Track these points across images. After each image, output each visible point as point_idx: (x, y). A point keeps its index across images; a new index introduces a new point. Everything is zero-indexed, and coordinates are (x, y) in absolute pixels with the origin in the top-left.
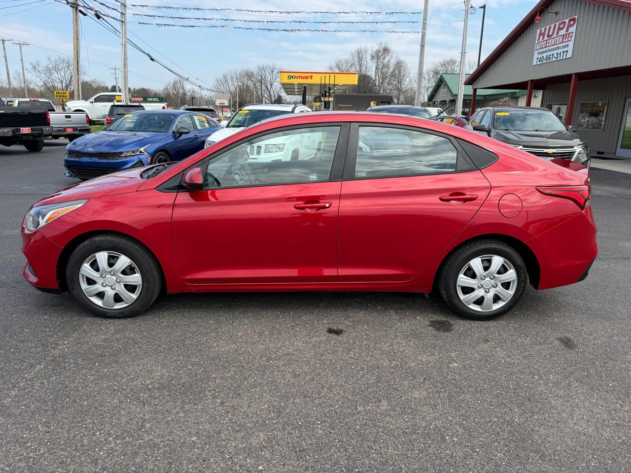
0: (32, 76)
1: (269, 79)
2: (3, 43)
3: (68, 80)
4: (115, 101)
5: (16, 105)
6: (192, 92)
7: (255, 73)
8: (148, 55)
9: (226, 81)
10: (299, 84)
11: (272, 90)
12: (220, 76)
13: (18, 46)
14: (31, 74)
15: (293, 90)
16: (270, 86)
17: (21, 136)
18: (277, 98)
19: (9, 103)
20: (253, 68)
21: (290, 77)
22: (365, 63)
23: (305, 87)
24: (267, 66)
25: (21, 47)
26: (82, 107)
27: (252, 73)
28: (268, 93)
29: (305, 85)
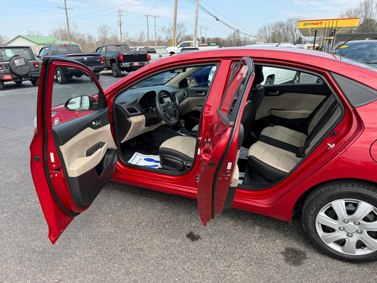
0: (161, 34)
1: (294, 27)
2: (147, 17)
3: (178, 35)
4: (190, 46)
5: (138, 50)
6: (244, 39)
7: (285, 23)
8: (215, 17)
9: (265, 30)
10: (311, 29)
11: (295, 34)
12: (262, 27)
13: (154, 18)
14: (161, 33)
15: (307, 33)
16: (294, 31)
17: (133, 67)
18: (298, 39)
19: (135, 49)
20: (284, 20)
21: (305, 24)
22: (371, 10)
23: (316, 31)
24: (294, 18)
25: (155, 19)
26: (174, 50)
27: (283, 24)
28: (293, 36)
29: (316, 29)
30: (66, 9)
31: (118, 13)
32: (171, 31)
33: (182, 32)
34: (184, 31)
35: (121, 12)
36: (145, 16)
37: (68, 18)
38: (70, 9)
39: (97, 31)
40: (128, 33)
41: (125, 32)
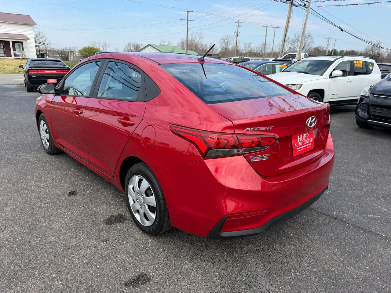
2: (267, 28)
25: (275, 29)
30: (188, 21)
31: (237, 24)
32: (295, 42)
33: (307, 43)
34: (310, 43)
35: (239, 23)
36: (265, 26)
37: (189, 29)
38: (191, 21)
39: (220, 41)
40: (250, 43)
41: (247, 43)
